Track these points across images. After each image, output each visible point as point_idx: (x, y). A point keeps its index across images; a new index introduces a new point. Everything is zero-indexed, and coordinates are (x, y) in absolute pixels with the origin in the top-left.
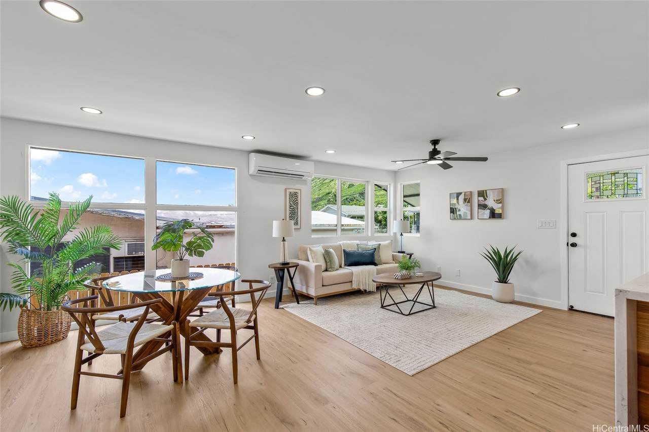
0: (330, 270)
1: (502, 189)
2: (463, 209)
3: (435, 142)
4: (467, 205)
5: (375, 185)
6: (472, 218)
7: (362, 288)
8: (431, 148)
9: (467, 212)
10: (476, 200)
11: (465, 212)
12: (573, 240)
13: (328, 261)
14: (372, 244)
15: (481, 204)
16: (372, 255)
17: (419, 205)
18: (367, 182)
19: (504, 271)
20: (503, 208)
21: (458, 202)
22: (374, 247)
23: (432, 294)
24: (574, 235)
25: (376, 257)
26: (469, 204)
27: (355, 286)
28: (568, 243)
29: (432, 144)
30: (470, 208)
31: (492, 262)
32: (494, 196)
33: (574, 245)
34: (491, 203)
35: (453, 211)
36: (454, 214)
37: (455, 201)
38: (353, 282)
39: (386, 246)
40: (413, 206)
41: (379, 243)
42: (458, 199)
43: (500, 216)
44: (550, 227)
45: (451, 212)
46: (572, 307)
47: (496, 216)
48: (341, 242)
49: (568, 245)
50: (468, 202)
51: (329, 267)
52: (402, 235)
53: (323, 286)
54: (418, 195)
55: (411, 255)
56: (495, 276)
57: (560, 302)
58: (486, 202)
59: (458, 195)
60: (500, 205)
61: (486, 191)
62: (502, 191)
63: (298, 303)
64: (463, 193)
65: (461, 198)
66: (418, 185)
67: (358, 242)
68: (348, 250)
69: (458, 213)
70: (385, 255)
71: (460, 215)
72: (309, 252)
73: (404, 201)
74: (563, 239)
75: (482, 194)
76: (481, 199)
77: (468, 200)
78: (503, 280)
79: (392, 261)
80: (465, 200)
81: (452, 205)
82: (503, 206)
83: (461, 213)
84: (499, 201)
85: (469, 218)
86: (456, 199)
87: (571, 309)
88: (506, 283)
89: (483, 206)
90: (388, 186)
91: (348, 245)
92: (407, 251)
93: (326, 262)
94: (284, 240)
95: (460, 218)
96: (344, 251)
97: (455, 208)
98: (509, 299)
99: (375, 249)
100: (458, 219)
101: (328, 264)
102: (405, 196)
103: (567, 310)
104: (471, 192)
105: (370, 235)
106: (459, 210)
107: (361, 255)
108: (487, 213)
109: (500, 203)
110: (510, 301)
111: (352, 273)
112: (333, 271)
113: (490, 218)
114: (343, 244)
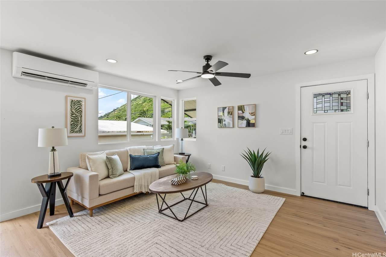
0: (111, 176)
1: (255, 105)
2: (227, 119)
3: (208, 58)
4: (230, 117)
5: (162, 100)
6: (233, 127)
7: (144, 191)
8: (204, 63)
9: (230, 122)
10: (236, 113)
11: (228, 122)
12: (304, 143)
13: (110, 168)
14: (157, 148)
15: (240, 116)
16: (156, 159)
17: (195, 117)
18: (155, 96)
19: (258, 168)
20: (255, 119)
21: (224, 115)
22: (158, 151)
23: (205, 195)
24: (305, 140)
25: (160, 160)
26: (232, 116)
27: (137, 190)
28: (301, 146)
29: (206, 59)
30: (232, 119)
31: (249, 162)
32: (249, 110)
33: (305, 147)
34: (247, 115)
35: (220, 121)
36: (221, 123)
37: (221, 114)
38: (135, 187)
39: (170, 150)
40: (191, 117)
41: (163, 147)
42: (223, 112)
43: (253, 125)
44: (288, 134)
45: (219, 122)
46: (303, 193)
47: (251, 125)
48: (128, 148)
49: (301, 147)
50: (231, 114)
51: (110, 173)
52: (182, 140)
53: (100, 195)
54: (195, 110)
55: (189, 156)
56: (252, 173)
57: (295, 190)
58: (244, 115)
59: (224, 109)
60: (254, 117)
61: (244, 106)
62: (255, 106)
63: (71, 215)
64: (227, 108)
65: (226, 111)
66: (195, 101)
67: (145, 147)
68: (133, 154)
69: (224, 123)
70: (168, 157)
71: (225, 124)
72: (87, 161)
73: (185, 114)
74: (298, 142)
75: (241, 108)
76: (240, 112)
77: (231, 113)
78: (257, 175)
79: (173, 162)
80: (229, 113)
81: (220, 117)
82: (256, 117)
83: (226, 123)
84: (253, 114)
85: (231, 126)
86: (222, 112)
87: (303, 195)
88: (259, 177)
89: (241, 118)
90: (173, 102)
91: (135, 150)
92: (187, 152)
93: (108, 169)
94: (53, 149)
95: (225, 127)
96: (130, 156)
97: (222, 119)
98: (262, 190)
99: (159, 153)
100: (223, 127)
101: (110, 171)
102: (185, 111)
103: (300, 195)
104: (233, 107)
105: (157, 140)
106: (225, 121)
107: (146, 159)
108: (244, 122)
109: (254, 115)
110: (262, 192)
111: (134, 178)
112: (116, 177)
113: (246, 127)
114: (130, 149)
